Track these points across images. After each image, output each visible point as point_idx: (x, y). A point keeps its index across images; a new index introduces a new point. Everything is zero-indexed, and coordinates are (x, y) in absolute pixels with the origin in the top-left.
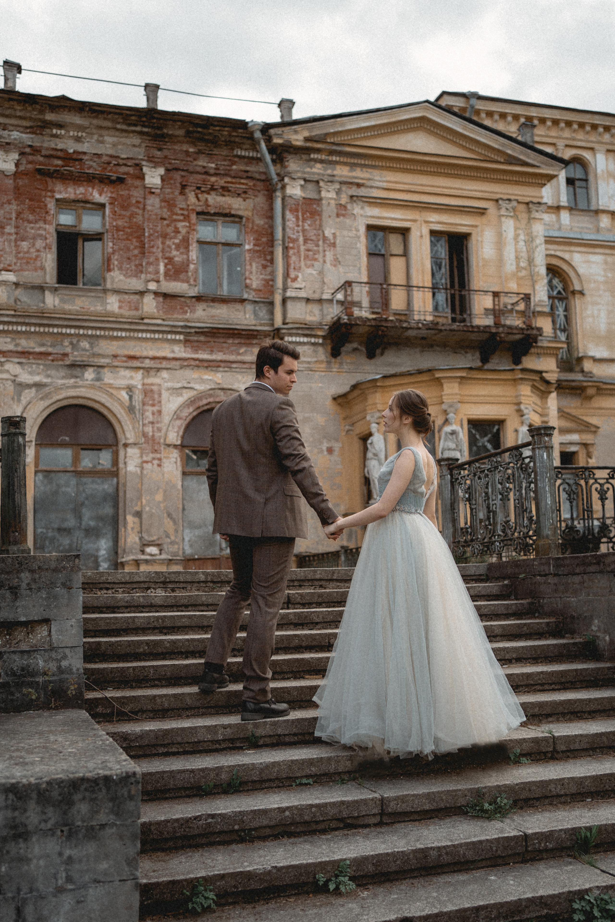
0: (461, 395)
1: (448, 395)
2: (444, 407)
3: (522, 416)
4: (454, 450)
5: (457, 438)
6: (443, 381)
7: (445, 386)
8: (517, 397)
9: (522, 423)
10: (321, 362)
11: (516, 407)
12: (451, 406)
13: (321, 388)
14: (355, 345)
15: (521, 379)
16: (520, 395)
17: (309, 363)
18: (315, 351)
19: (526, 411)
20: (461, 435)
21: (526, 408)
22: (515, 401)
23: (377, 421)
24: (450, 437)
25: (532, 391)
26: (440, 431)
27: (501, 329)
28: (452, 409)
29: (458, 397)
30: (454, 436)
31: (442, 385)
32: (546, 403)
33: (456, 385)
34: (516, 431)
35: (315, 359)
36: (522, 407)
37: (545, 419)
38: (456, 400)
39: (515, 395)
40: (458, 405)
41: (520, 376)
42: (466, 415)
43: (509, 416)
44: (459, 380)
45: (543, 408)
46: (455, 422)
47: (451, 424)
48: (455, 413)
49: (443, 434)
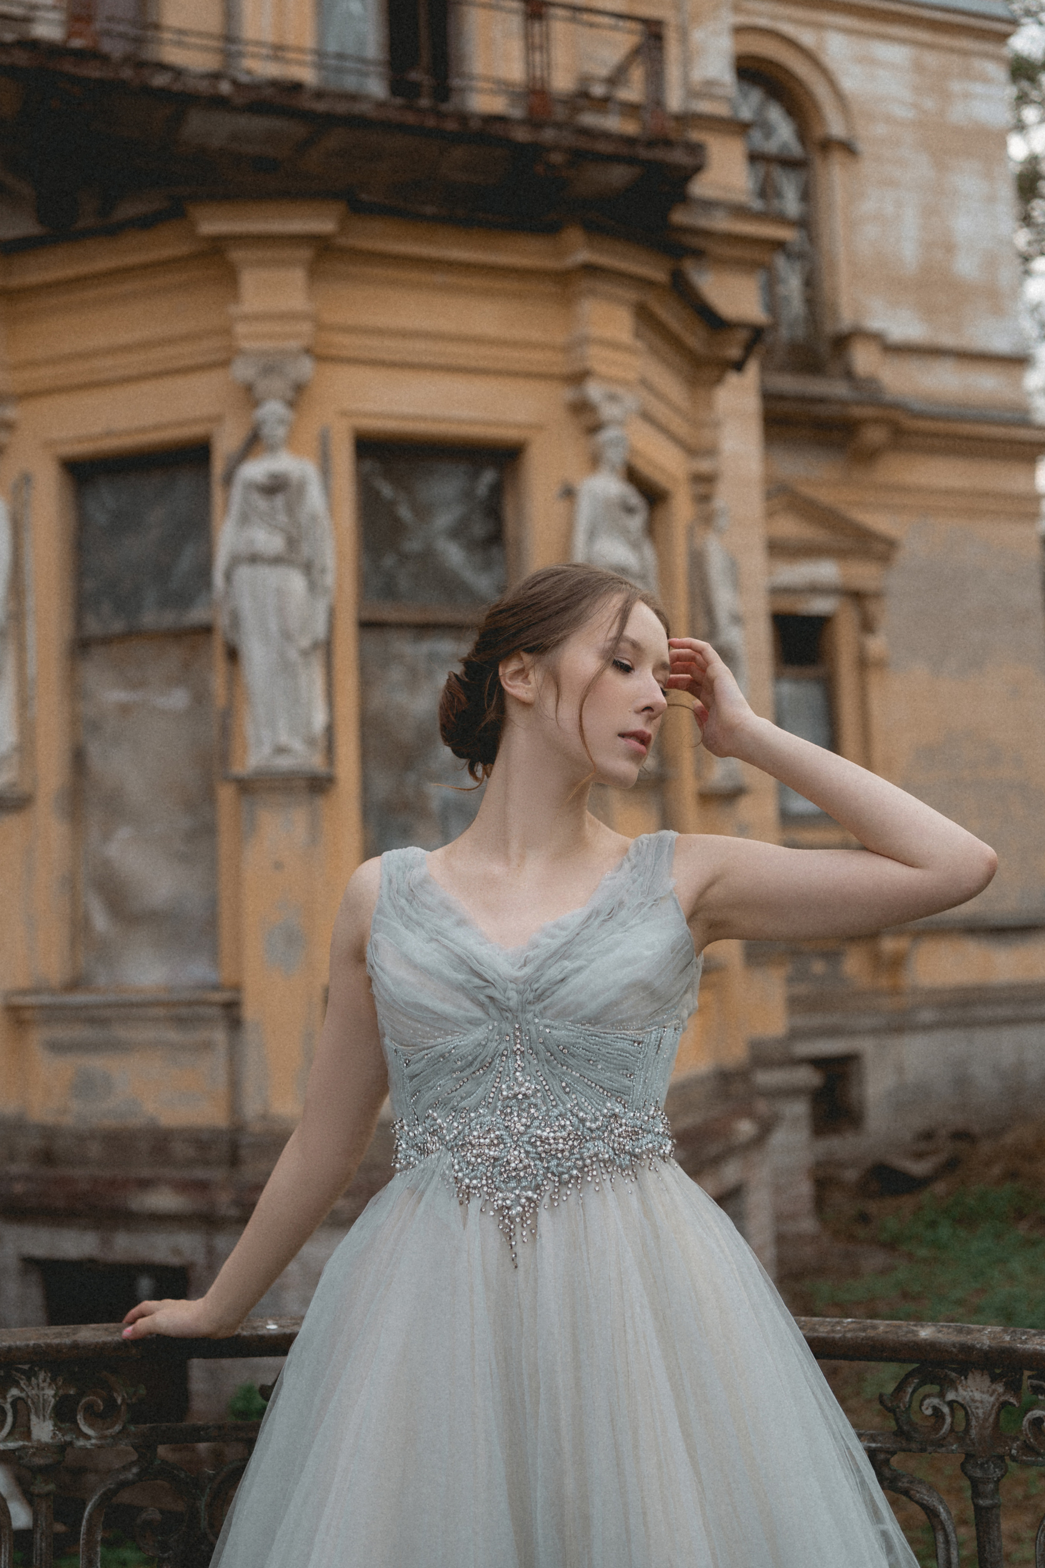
0: (321, 327)
1: (257, 317)
2: (242, 370)
3: (595, 429)
4: (276, 561)
5: (291, 510)
6: (234, 253)
7: (247, 279)
8: (566, 349)
9: (595, 462)
11: (568, 394)
12: (268, 370)
15: (590, 270)
16: (586, 340)
19: (609, 411)
20: (315, 497)
21: (612, 398)
22: (560, 364)
24: (261, 503)
25: (637, 335)
26: (228, 479)
27: (548, 135)
28: (278, 384)
29: (306, 327)
30: (280, 500)
32: (709, 405)
33: (298, 276)
34: (569, 493)
36: (594, 391)
37: (704, 466)
38: (294, 344)
39: (560, 338)
40: (306, 368)
41: (583, 256)
42: (344, 414)
43: (539, 427)
44: (305, 253)
45: (697, 424)
46: (291, 443)
47: (272, 449)
48: (292, 404)
49: (237, 492)
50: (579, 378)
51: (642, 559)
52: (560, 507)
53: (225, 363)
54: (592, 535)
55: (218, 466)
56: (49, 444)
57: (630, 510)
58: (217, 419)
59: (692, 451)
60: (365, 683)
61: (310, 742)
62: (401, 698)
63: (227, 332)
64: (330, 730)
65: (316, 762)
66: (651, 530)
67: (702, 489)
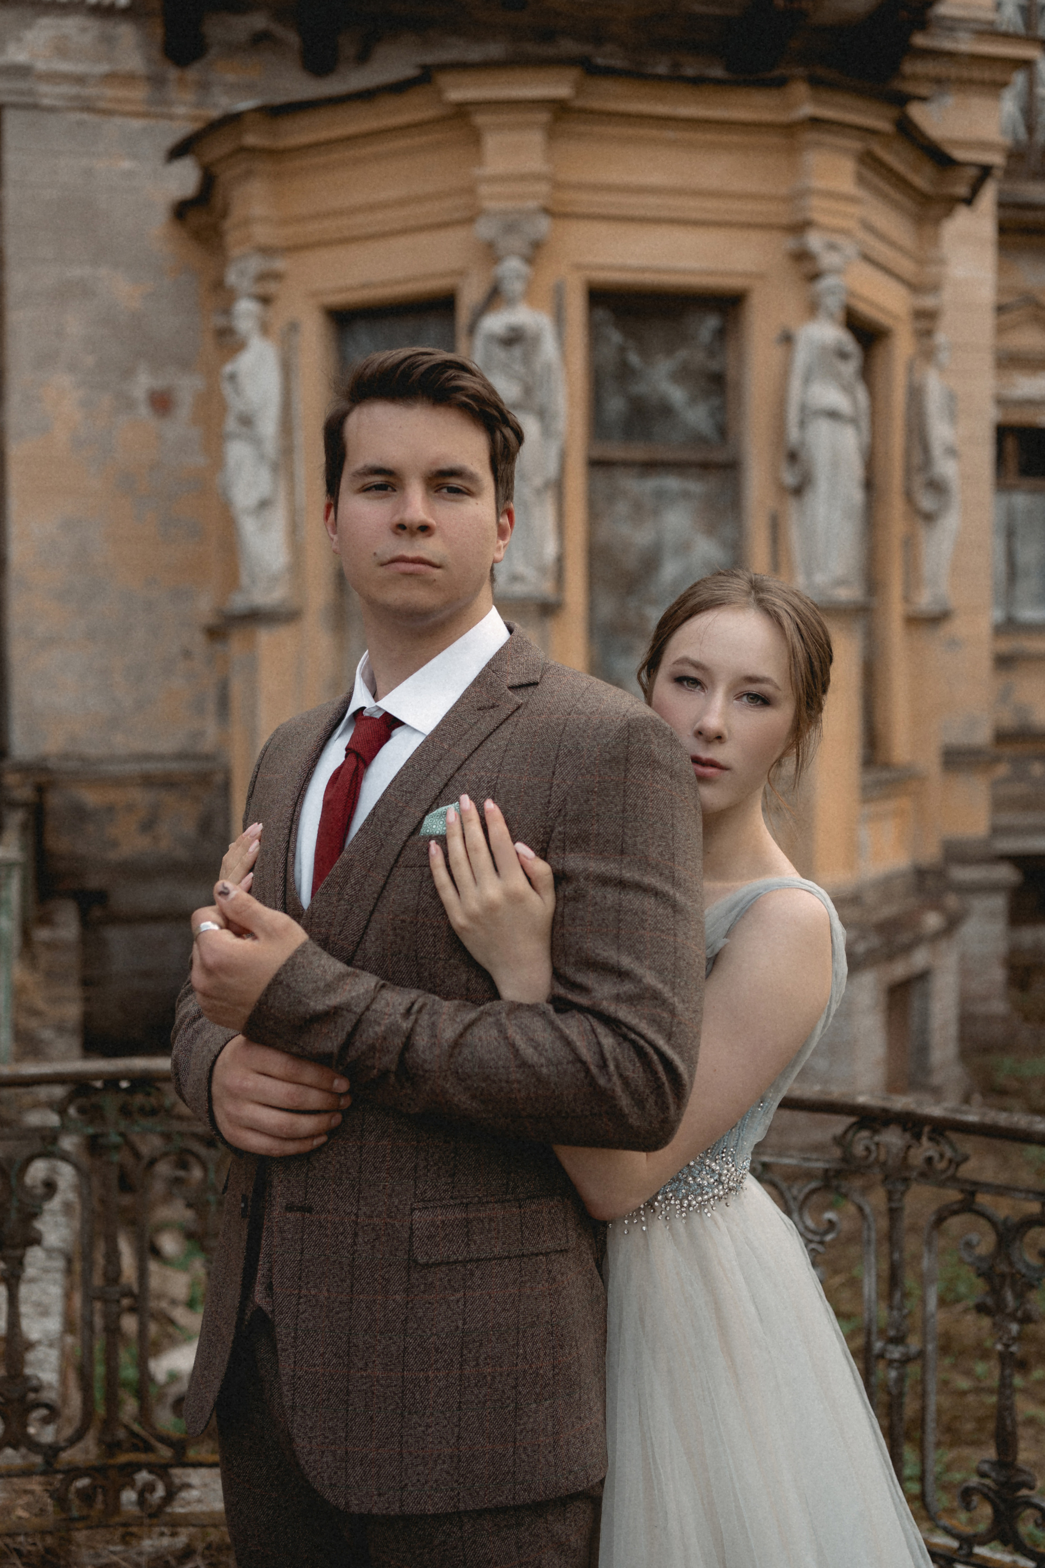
0: (558, 186)
1: (499, 179)
2: (485, 229)
3: (814, 276)
5: (527, 360)
6: (480, 119)
7: (492, 142)
8: (789, 199)
9: (813, 308)
10: (128, 79)
11: (789, 243)
12: (510, 228)
13: (129, 175)
14: (259, 21)
15: (815, 122)
16: (807, 193)
17: (80, 80)
18: (108, 40)
19: (828, 259)
20: (549, 348)
21: (832, 247)
23: (259, 289)
24: (500, 354)
25: (861, 180)
26: (472, 329)
28: (517, 243)
29: (543, 188)
30: (517, 351)
31: (475, 138)
33: (535, 138)
34: (787, 339)
35: (104, 68)
36: (815, 241)
37: (928, 302)
38: (532, 204)
39: (783, 190)
40: (543, 225)
41: (808, 110)
42: (578, 267)
43: (761, 276)
44: (544, 117)
45: (921, 262)
46: (529, 296)
47: (511, 302)
48: (529, 260)
49: (479, 343)
50: (800, 227)
51: (854, 401)
52: (776, 353)
53: (470, 220)
54: (807, 380)
55: (463, 315)
56: (314, 294)
57: (843, 355)
58: (461, 273)
59: (915, 287)
60: (594, 515)
61: (542, 570)
62: (625, 530)
63: (470, 191)
64: (560, 560)
65: (546, 588)
66: (867, 373)
67: (923, 324)
